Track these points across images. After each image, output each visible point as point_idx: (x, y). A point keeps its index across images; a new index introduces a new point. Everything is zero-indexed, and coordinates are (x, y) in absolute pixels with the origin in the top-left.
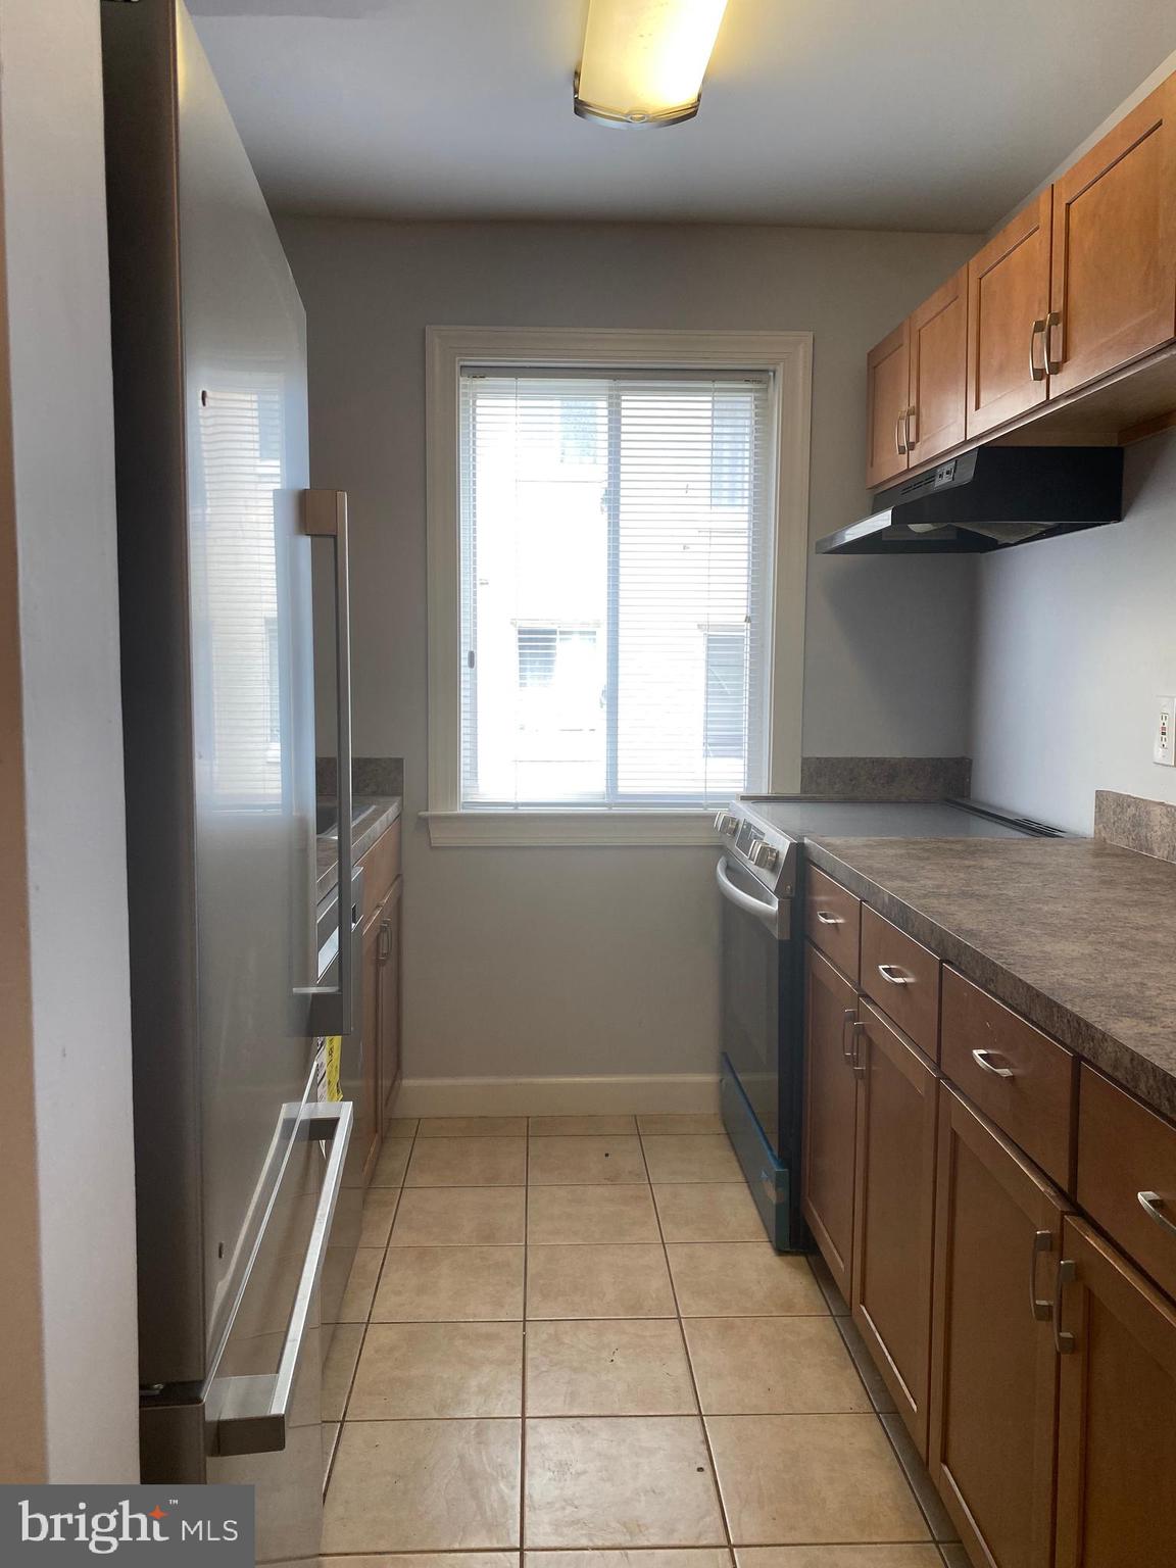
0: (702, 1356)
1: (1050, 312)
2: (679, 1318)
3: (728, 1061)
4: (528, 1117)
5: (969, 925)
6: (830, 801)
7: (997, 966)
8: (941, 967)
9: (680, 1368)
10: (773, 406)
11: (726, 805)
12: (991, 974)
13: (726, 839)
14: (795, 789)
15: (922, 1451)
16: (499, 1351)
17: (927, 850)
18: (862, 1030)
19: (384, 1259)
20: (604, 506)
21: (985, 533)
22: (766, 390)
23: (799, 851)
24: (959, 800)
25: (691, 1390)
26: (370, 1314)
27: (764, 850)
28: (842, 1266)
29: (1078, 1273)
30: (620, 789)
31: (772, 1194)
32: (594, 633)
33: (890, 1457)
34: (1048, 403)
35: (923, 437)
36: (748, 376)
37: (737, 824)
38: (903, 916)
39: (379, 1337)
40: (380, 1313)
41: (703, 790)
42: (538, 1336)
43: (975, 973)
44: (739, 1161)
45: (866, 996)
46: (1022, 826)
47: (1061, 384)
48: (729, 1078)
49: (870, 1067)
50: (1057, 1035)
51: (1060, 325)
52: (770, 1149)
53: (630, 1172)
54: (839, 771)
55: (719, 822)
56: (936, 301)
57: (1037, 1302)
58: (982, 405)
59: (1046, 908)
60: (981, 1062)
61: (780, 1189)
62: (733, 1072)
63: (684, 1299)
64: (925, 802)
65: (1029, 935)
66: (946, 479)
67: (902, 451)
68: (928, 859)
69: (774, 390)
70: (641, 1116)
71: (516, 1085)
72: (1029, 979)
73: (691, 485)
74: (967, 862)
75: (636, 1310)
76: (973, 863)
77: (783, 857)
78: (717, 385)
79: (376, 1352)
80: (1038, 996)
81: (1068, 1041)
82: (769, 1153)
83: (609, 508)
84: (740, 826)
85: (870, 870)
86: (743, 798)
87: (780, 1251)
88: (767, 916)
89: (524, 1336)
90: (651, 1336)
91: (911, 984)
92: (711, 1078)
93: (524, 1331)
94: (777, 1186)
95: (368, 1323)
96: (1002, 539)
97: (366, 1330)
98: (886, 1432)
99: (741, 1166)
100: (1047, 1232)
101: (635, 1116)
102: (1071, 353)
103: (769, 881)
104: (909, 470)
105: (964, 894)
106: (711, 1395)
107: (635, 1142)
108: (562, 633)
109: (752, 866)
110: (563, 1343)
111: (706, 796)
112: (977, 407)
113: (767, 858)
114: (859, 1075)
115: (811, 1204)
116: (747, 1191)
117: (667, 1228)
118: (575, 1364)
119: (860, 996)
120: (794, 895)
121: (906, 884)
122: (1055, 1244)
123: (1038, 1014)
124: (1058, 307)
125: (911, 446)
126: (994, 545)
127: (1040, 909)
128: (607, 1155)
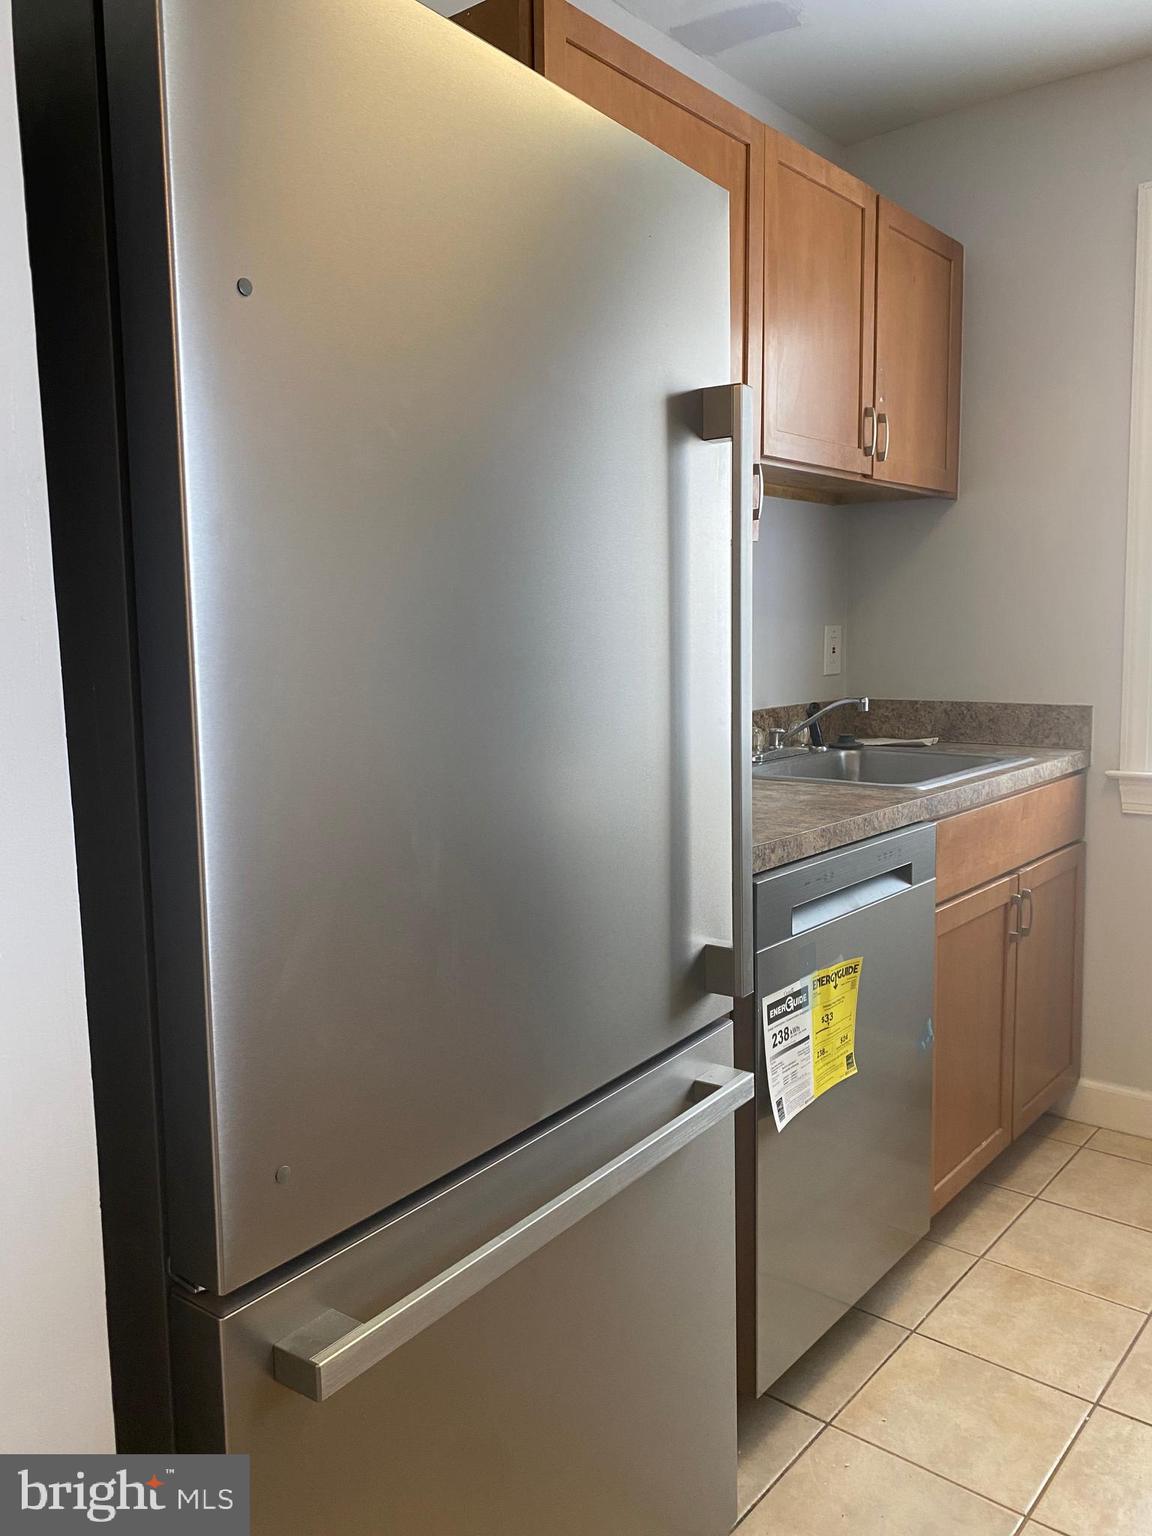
19: (970, 1269)
26: (922, 1322)
39: (918, 1350)
40: (932, 1326)
79: (904, 1366)
95: (914, 1331)
97: (908, 1337)
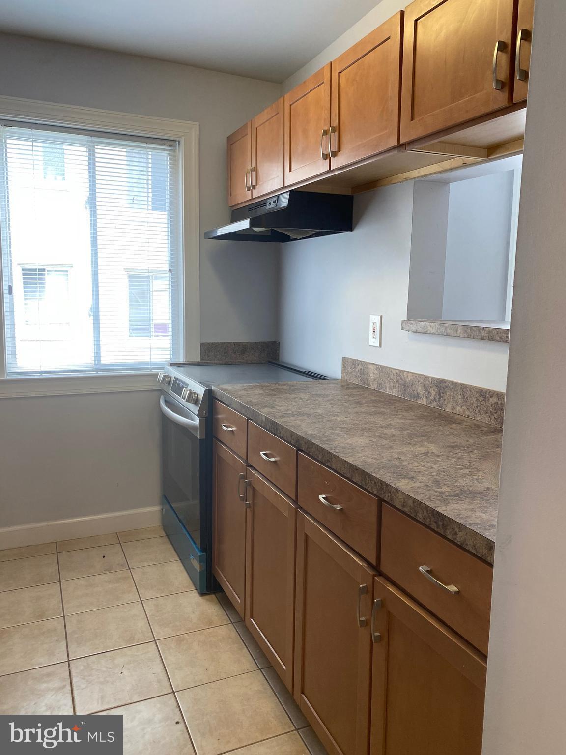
0: (171, 659)
1: (330, 126)
2: (155, 641)
3: (166, 498)
4: (56, 542)
5: (310, 432)
6: (215, 364)
7: (331, 454)
8: (297, 453)
9: (158, 668)
10: (178, 160)
11: (163, 368)
12: (327, 458)
13: (165, 387)
14: (198, 359)
15: (290, 688)
16: (56, 683)
17: (273, 390)
18: (249, 483)
20: (87, 206)
21: (287, 233)
22: (175, 151)
23: (209, 394)
24: (274, 362)
25: (166, 679)
27: (191, 393)
28: (239, 600)
29: (382, 604)
30: (102, 362)
31: (197, 566)
32: (67, 271)
33: (270, 691)
34: (330, 171)
35: (260, 183)
36: (166, 142)
37: (171, 378)
38: (274, 428)
41: (149, 360)
42: (77, 668)
43: (318, 457)
44: (175, 550)
45: (251, 466)
46: (307, 374)
47: (336, 163)
48: (168, 507)
49: (254, 501)
50: (369, 489)
51: (336, 133)
52: (195, 543)
53: (118, 564)
54: (219, 349)
55: (160, 377)
56: (265, 115)
57: (361, 619)
58: (292, 169)
59: (339, 419)
60: (323, 501)
61: (202, 564)
62: (169, 503)
63: (156, 629)
64: (259, 363)
65: (338, 435)
66: (272, 205)
67: (249, 189)
68: (275, 395)
69: (179, 151)
70: (120, 533)
71: (48, 526)
72: (350, 460)
73: (135, 198)
74: (293, 396)
75: (132, 642)
76: (295, 396)
77: (201, 397)
78: (149, 146)
80: (357, 470)
81: (375, 492)
82: (194, 546)
83: (91, 208)
84: (173, 379)
85: (250, 403)
86: (171, 365)
87: (202, 594)
88: (194, 427)
89: (69, 670)
90: (142, 655)
91: (279, 461)
92: (156, 508)
93: (69, 666)
94: (200, 562)
96: (293, 237)
98: (265, 677)
99: (176, 552)
100: (365, 585)
101: (117, 533)
102: (343, 147)
103: (194, 409)
104: (252, 199)
105: (299, 414)
106: (177, 681)
107: (118, 547)
108: (48, 271)
109: (183, 401)
110: (92, 669)
111: (151, 363)
112: (290, 170)
113: (193, 398)
114: (249, 506)
115: (218, 569)
116: (181, 564)
117: (141, 591)
118: (102, 680)
119: (247, 466)
120: (207, 416)
121: (271, 410)
122: (371, 591)
123: (356, 478)
124: (335, 123)
125: (254, 187)
126: (288, 239)
127: (336, 419)
128: (104, 557)
